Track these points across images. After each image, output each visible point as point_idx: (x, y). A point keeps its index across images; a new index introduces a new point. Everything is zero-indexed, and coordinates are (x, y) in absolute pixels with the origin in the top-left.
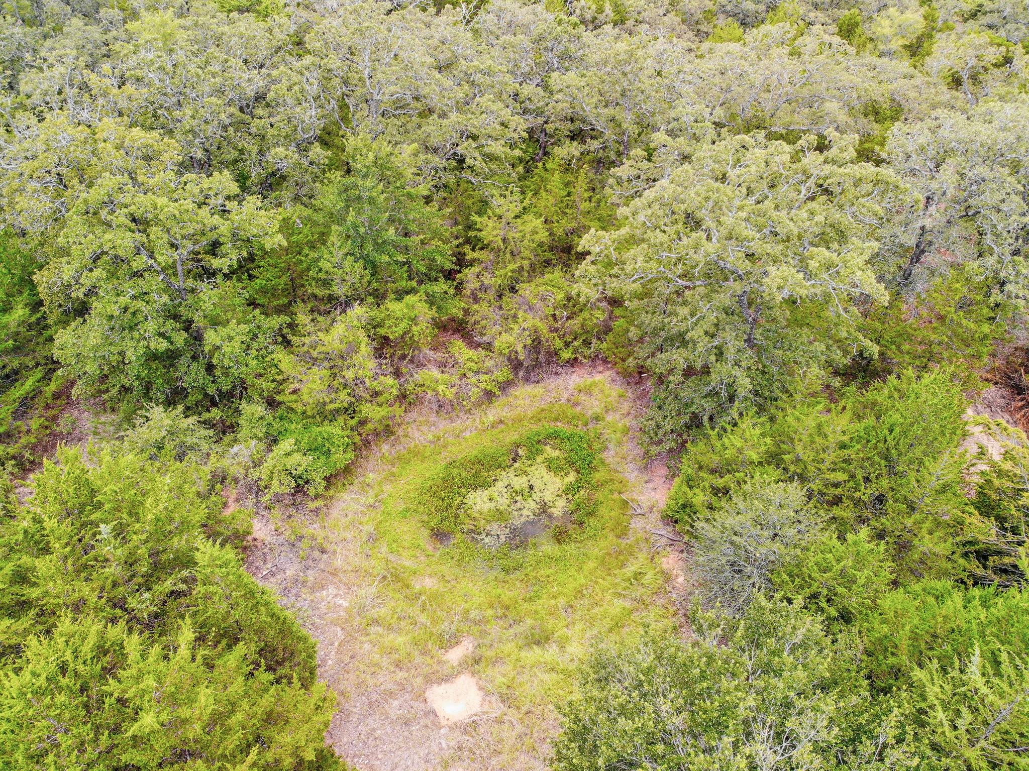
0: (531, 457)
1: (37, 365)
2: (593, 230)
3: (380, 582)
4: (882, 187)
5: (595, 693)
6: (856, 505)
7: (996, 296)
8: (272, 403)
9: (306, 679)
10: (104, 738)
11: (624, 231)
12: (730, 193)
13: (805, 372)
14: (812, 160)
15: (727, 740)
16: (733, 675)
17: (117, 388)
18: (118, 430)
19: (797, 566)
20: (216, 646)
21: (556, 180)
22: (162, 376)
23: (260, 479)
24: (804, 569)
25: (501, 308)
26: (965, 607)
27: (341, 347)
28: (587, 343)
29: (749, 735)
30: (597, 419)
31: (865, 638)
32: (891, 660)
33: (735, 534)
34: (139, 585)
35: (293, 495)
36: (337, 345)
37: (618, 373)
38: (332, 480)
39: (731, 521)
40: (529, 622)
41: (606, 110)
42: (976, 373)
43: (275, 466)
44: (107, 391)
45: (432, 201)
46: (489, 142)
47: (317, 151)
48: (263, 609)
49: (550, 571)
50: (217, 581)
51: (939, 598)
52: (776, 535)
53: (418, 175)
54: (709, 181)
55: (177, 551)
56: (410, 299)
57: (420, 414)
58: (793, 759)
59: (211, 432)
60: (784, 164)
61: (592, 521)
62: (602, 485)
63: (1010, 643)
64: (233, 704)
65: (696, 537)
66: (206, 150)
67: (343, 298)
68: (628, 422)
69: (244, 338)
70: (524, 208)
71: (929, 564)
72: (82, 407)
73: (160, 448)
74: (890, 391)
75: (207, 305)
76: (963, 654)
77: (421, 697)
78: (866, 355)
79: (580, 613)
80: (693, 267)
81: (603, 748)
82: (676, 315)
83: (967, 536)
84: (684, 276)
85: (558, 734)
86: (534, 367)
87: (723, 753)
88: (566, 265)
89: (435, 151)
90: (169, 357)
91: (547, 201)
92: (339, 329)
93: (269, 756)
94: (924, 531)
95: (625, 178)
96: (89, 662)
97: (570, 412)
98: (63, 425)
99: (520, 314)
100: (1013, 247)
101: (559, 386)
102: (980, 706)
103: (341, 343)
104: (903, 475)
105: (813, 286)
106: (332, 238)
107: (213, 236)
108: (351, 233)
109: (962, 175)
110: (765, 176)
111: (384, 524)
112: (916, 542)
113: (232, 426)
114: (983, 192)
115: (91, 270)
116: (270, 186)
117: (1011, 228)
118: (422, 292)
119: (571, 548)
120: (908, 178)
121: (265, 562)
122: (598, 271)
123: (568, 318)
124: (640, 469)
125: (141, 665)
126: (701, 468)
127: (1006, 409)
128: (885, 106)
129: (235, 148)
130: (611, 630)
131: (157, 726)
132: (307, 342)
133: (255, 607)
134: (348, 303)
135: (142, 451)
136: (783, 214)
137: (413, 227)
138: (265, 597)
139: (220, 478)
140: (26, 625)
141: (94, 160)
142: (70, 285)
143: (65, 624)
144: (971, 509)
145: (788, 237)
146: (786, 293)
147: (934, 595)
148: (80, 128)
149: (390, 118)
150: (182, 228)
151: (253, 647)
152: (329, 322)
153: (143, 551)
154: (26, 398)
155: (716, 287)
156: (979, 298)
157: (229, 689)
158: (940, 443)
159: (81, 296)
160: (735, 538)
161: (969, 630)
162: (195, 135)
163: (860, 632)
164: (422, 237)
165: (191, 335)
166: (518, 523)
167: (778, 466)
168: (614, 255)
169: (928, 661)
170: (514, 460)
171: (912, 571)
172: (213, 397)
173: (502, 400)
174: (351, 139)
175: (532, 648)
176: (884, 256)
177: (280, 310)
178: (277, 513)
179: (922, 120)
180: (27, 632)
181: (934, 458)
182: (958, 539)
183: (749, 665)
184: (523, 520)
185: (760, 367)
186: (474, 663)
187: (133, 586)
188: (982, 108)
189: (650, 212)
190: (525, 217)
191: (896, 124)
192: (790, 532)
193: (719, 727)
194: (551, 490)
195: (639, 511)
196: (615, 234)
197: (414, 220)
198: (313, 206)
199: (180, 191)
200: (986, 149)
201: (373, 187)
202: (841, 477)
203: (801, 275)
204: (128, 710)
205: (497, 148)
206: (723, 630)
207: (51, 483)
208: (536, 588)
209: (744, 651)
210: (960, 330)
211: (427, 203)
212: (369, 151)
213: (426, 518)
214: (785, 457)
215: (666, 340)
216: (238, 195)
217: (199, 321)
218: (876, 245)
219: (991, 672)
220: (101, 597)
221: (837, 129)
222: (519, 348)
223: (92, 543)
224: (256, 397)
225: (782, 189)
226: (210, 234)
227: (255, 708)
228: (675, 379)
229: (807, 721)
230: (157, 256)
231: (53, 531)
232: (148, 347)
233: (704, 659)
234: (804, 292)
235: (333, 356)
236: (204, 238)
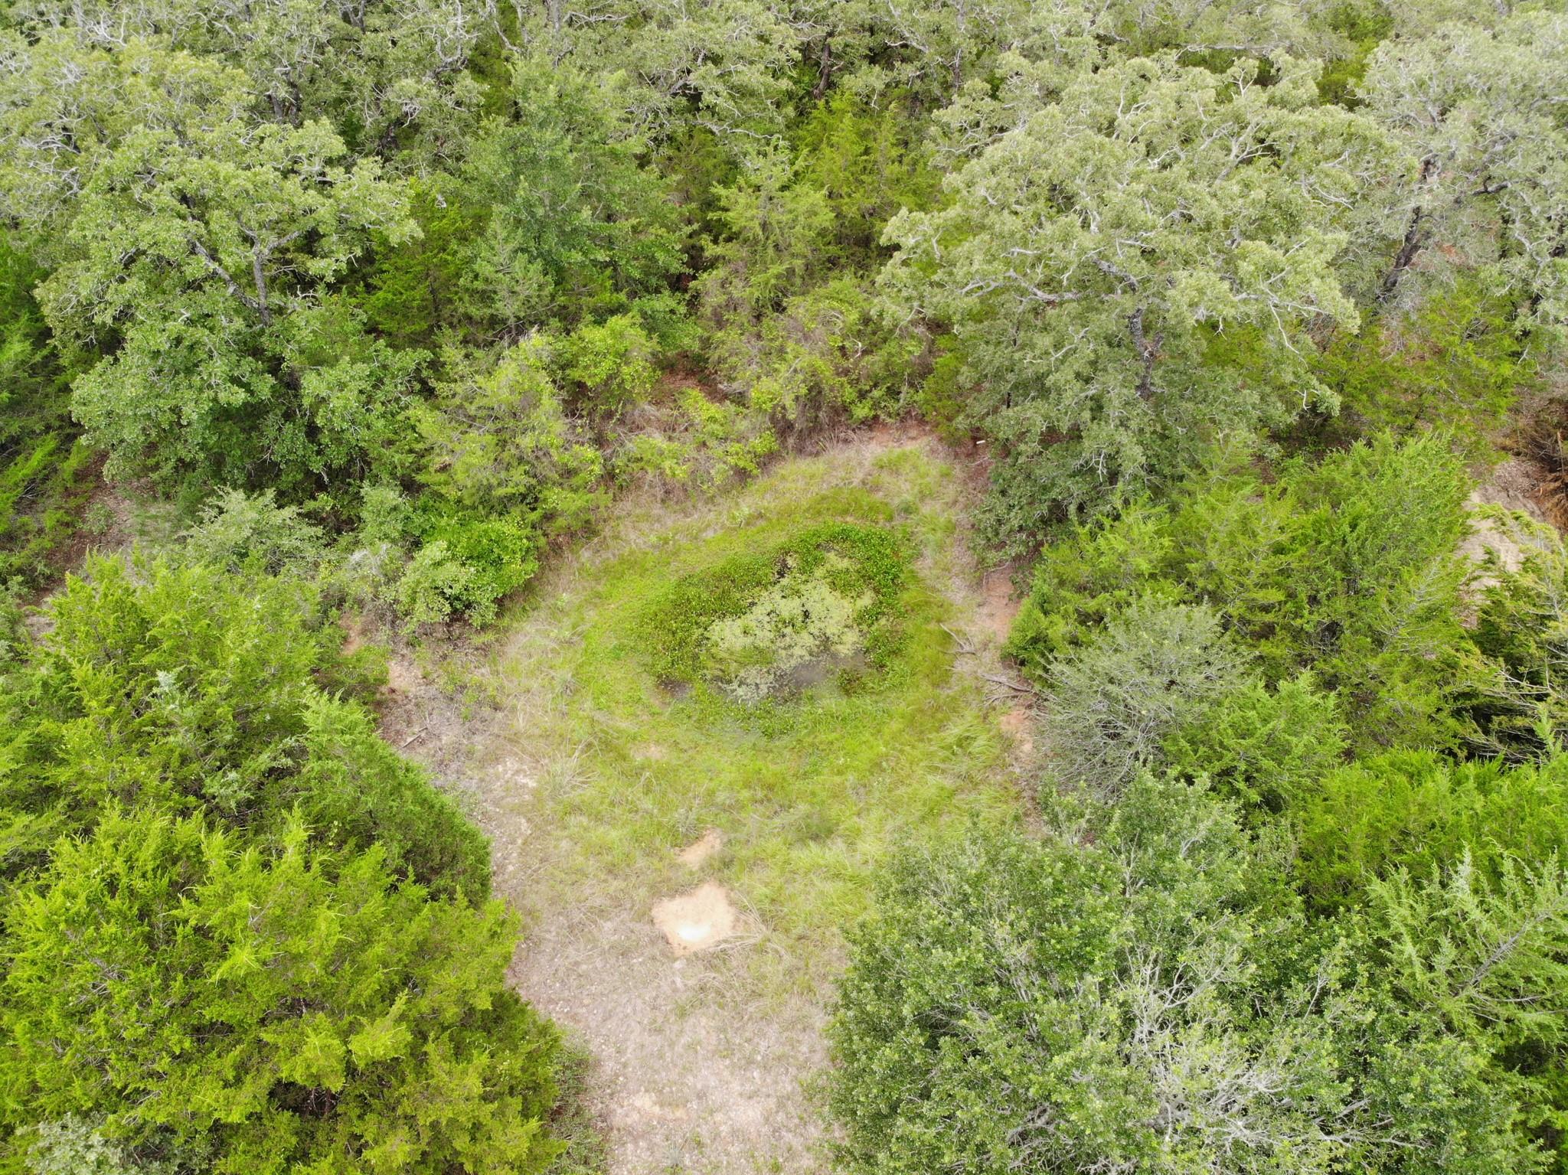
0: (807, 568)
1: (48, 428)
2: (904, 211)
3: (583, 752)
4: (1357, 144)
5: (899, 911)
6: (1295, 639)
7: (1525, 320)
8: (409, 486)
9: (476, 894)
10: (177, 984)
11: (954, 212)
12: (1119, 152)
13: (1227, 436)
14: (1250, 98)
15: (1092, 980)
16: (1103, 887)
17: (172, 463)
18: (177, 527)
19: (1203, 728)
20: (340, 847)
21: (846, 126)
22: (240, 444)
23: (396, 601)
24: (1213, 733)
25: (759, 336)
26: (1453, 791)
27: (512, 398)
28: (893, 393)
29: (1123, 972)
30: (907, 510)
31: (1301, 834)
32: (1339, 867)
33: (1111, 681)
34: (221, 760)
35: (448, 625)
36: (505, 395)
37: (941, 439)
38: (507, 602)
39: (1106, 662)
40: (803, 808)
41: (926, 15)
42: (1488, 438)
43: (418, 583)
44: (156, 467)
45: (649, 162)
46: (740, 67)
47: (467, 84)
48: (408, 794)
49: (834, 735)
50: (338, 752)
51: (1415, 777)
52: (1172, 682)
53: (628, 121)
54: (1089, 132)
55: (277, 709)
56: (616, 322)
57: (637, 504)
58: (1188, 1009)
59: (319, 531)
60: (1205, 105)
61: (897, 664)
62: (913, 609)
63: (1518, 846)
64: (369, 932)
65: (1052, 686)
66: (292, 85)
67: (512, 322)
68: (956, 515)
69: (363, 385)
70: (796, 174)
71: (1401, 726)
72: (120, 493)
73: (243, 556)
74: (1355, 465)
75: (304, 333)
76: (1446, 861)
77: (645, 915)
78: (1322, 409)
79: (877, 795)
80: (1061, 271)
81: (910, 990)
82: (1033, 347)
83: (1461, 685)
84: (1047, 284)
85: (844, 969)
86: (811, 431)
87: (1085, 996)
88: (862, 267)
89: (654, 81)
90: (249, 415)
91: (832, 162)
92: (508, 371)
93: (424, 1005)
94: (1396, 679)
95: (955, 125)
96: (150, 874)
97: (866, 500)
98: (93, 520)
99: (790, 346)
100: (1554, 244)
101: (849, 460)
102: (1469, 937)
103: (512, 392)
104: (1367, 594)
105: (1245, 301)
106: (493, 225)
107: (308, 223)
108: (524, 216)
109: (1481, 128)
110: (1175, 123)
111: (587, 668)
112: (1383, 693)
113: (350, 521)
114: (1512, 155)
115: (122, 280)
116: (394, 140)
117: (1552, 213)
118: (635, 312)
119: (865, 703)
120: (1397, 131)
121: (409, 723)
122: (912, 275)
123: (865, 352)
124: (970, 586)
125: (229, 878)
126: (1062, 583)
127: (1531, 493)
128: (1364, 14)
129: (338, 81)
130: (923, 819)
131: (256, 966)
132: (459, 390)
133: (397, 790)
134: (521, 329)
135: (215, 560)
136: (1202, 186)
137: (619, 206)
138: (411, 775)
139: (333, 600)
140: (53, 823)
141: (119, 105)
142: (91, 304)
143: (111, 819)
144: (1470, 645)
145: (1209, 224)
146: (1201, 313)
147: (1406, 772)
148: (96, 53)
149: (581, 27)
150: (259, 211)
151: (396, 849)
152: (492, 358)
153: (224, 711)
154: (33, 481)
155: (1095, 303)
156: (1499, 321)
157: (362, 910)
158: (1428, 545)
159: (109, 321)
160: (1110, 687)
161: (1457, 825)
162: (275, 60)
163: (1293, 825)
164: (634, 221)
165: (281, 381)
166: (786, 666)
167: (1179, 579)
168: (938, 252)
169: (1392, 870)
170: (781, 574)
171: (1375, 736)
172: (320, 476)
173: (762, 482)
174: (520, 64)
175: (808, 846)
176: (1356, 255)
177: (416, 341)
178: (424, 651)
179: (1422, 37)
180: (54, 833)
181: (1418, 569)
182: (1447, 689)
183: (1127, 873)
184: (793, 663)
185: (1159, 429)
186: (722, 868)
187: (211, 760)
188: (1517, 21)
189: (994, 181)
190: (797, 188)
191: (1382, 43)
192: (1194, 679)
193: (1081, 962)
194: (837, 618)
195: (967, 648)
196: (940, 218)
197: (621, 195)
198: (461, 173)
199: (254, 152)
200: (1519, 86)
201: (556, 142)
202: (1275, 596)
203: (1226, 285)
204: (211, 943)
205: (753, 76)
206: (1089, 821)
207: (79, 610)
208: (813, 759)
209: (1119, 853)
210: (1467, 372)
211: (641, 166)
212: (549, 83)
213: (649, 660)
214: (1192, 566)
215: (1016, 387)
216: (344, 157)
217: (292, 358)
218: (1343, 237)
219: (1487, 888)
220: (164, 780)
221: (1289, 50)
222: (788, 402)
223: (147, 699)
224: (385, 477)
225: (1203, 145)
226: (302, 220)
227: (400, 936)
228: (1026, 448)
229: (1210, 952)
230: (222, 256)
231: (86, 683)
232: (215, 400)
233: (1060, 865)
234: (1229, 312)
235: (500, 414)
236: (294, 227)
